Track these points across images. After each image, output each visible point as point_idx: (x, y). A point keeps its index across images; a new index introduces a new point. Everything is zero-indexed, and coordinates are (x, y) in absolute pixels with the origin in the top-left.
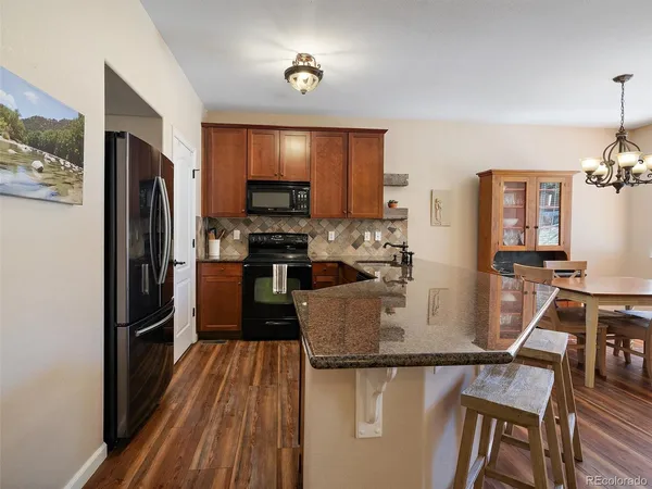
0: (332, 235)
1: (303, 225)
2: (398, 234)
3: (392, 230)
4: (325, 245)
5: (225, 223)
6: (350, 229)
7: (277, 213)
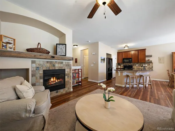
0: (137, 65)
1: (132, 64)
2: (151, 65)
3: (149, 64)
4: (136, 67)
5: (121, 64)
6: (141, 64)
7: (127, 62)
